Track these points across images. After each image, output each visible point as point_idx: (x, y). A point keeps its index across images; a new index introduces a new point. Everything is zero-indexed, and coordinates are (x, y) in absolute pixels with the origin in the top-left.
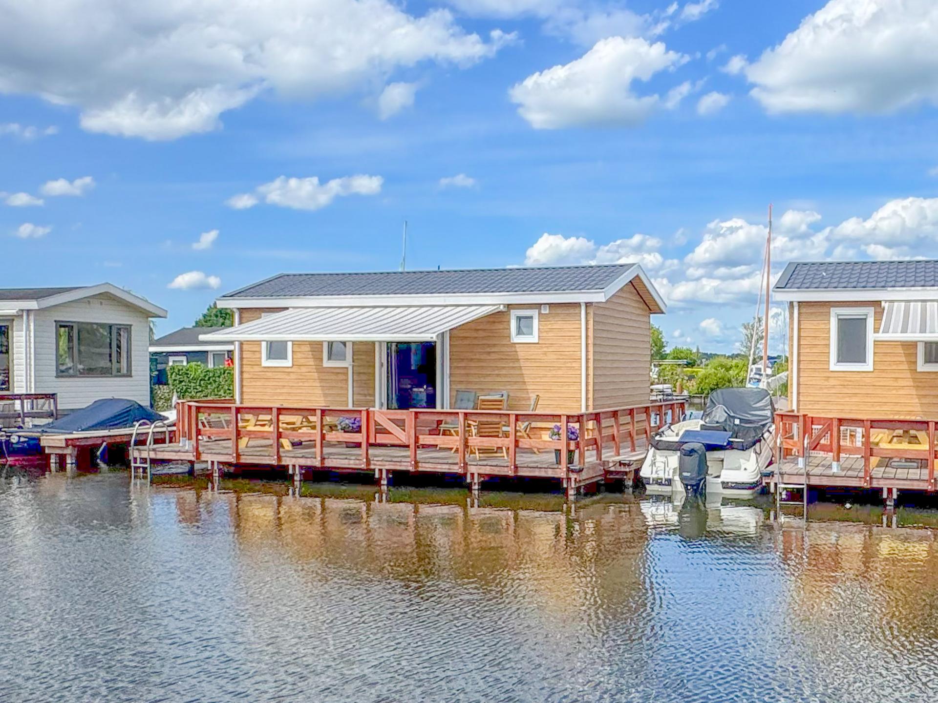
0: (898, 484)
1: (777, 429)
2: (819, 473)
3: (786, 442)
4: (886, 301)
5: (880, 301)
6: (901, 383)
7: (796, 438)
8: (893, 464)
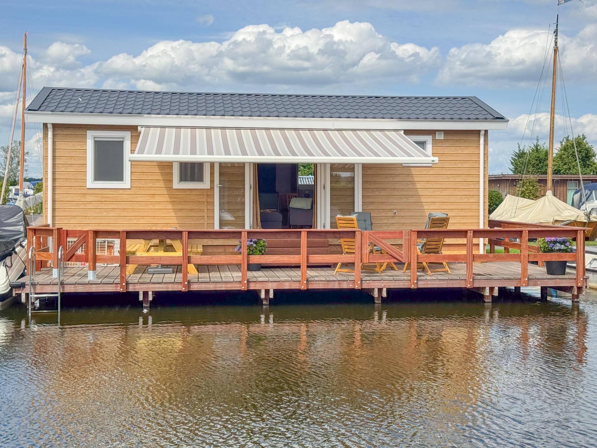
0: (154, 288)
1: (30, 243)
2: (74, 282)
3: (39, 255)
4: (142, 126)
5: (137, 126)
6: (158, 199)
7: (51, 251)
8: (149, 270)
